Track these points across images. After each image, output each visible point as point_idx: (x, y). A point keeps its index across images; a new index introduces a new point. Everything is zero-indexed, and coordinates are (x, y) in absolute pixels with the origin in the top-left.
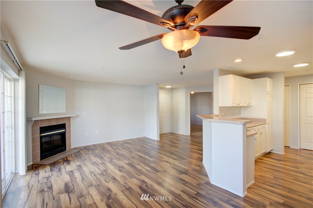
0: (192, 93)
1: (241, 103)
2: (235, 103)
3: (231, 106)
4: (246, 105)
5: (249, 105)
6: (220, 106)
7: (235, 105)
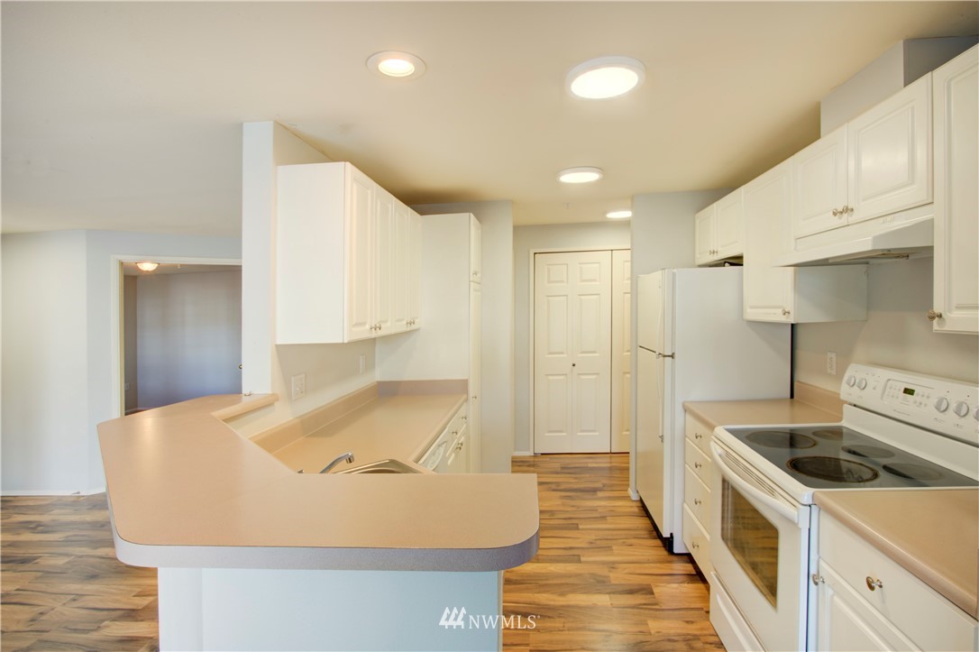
0: (148, 267)
1: (386, 321)
2: (363, 324)
3: (346, 341)
4: (402, 327)
5: (413, 327)
6: (279, 342)
7: (364, 333)
